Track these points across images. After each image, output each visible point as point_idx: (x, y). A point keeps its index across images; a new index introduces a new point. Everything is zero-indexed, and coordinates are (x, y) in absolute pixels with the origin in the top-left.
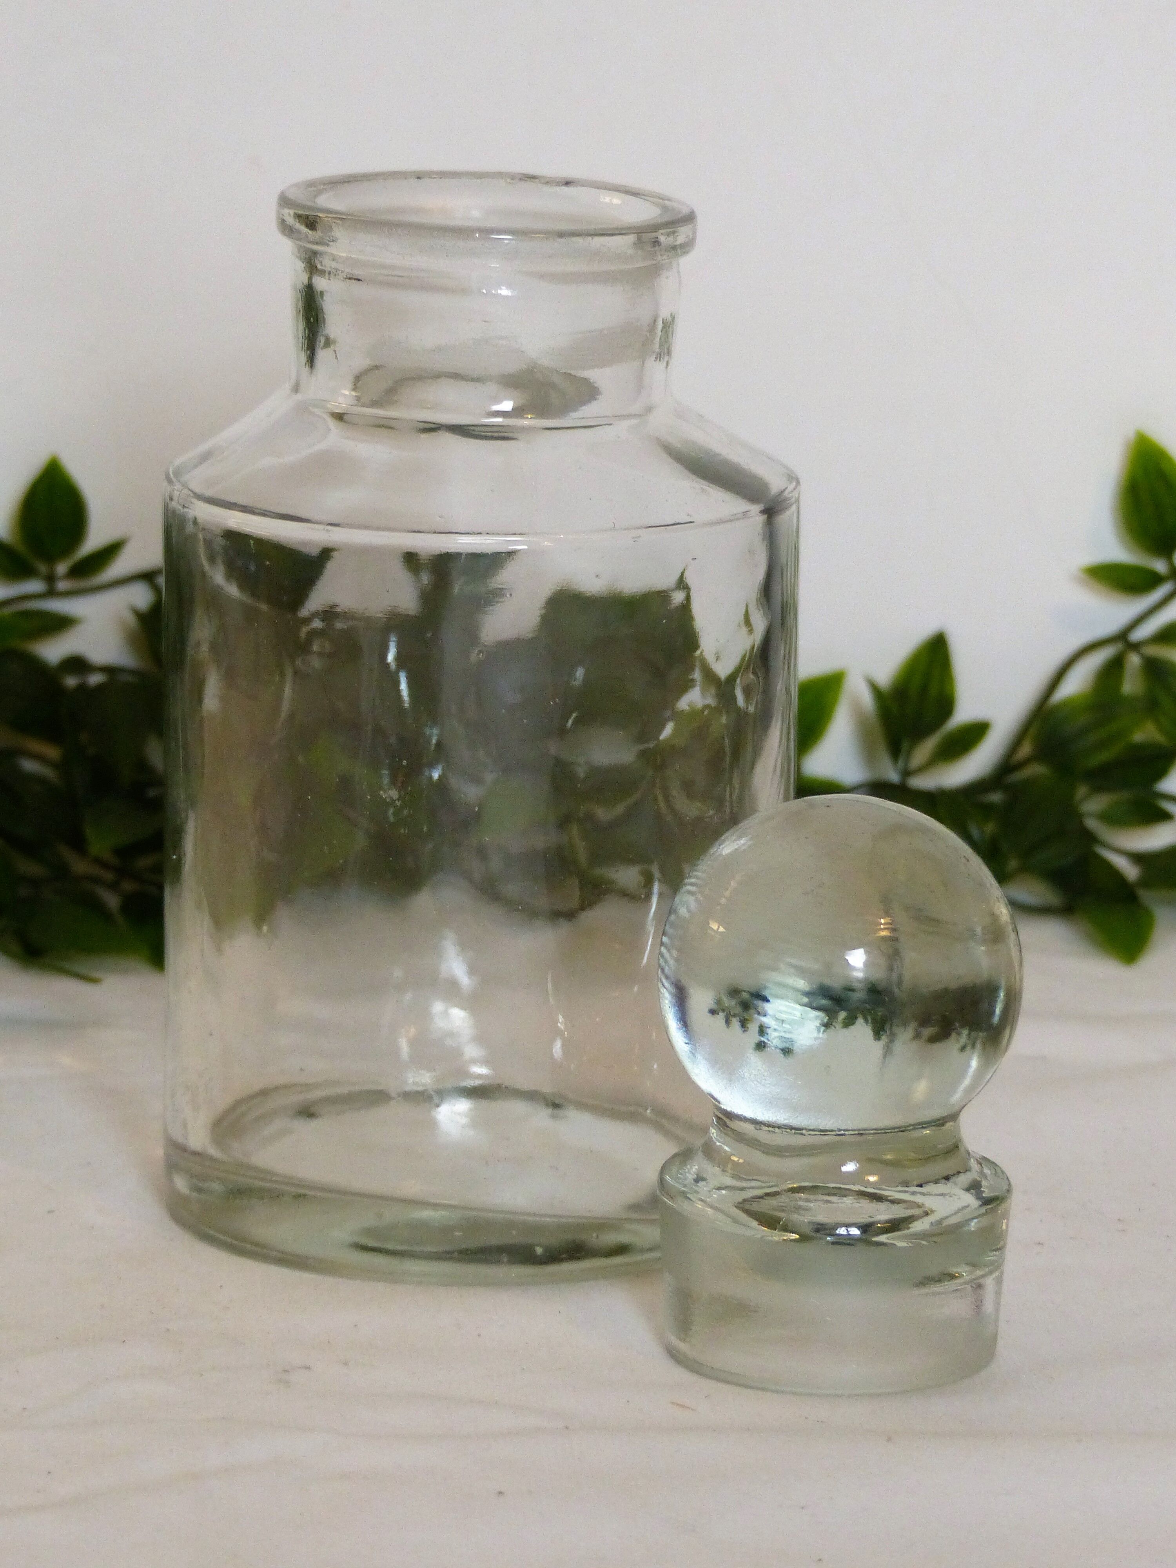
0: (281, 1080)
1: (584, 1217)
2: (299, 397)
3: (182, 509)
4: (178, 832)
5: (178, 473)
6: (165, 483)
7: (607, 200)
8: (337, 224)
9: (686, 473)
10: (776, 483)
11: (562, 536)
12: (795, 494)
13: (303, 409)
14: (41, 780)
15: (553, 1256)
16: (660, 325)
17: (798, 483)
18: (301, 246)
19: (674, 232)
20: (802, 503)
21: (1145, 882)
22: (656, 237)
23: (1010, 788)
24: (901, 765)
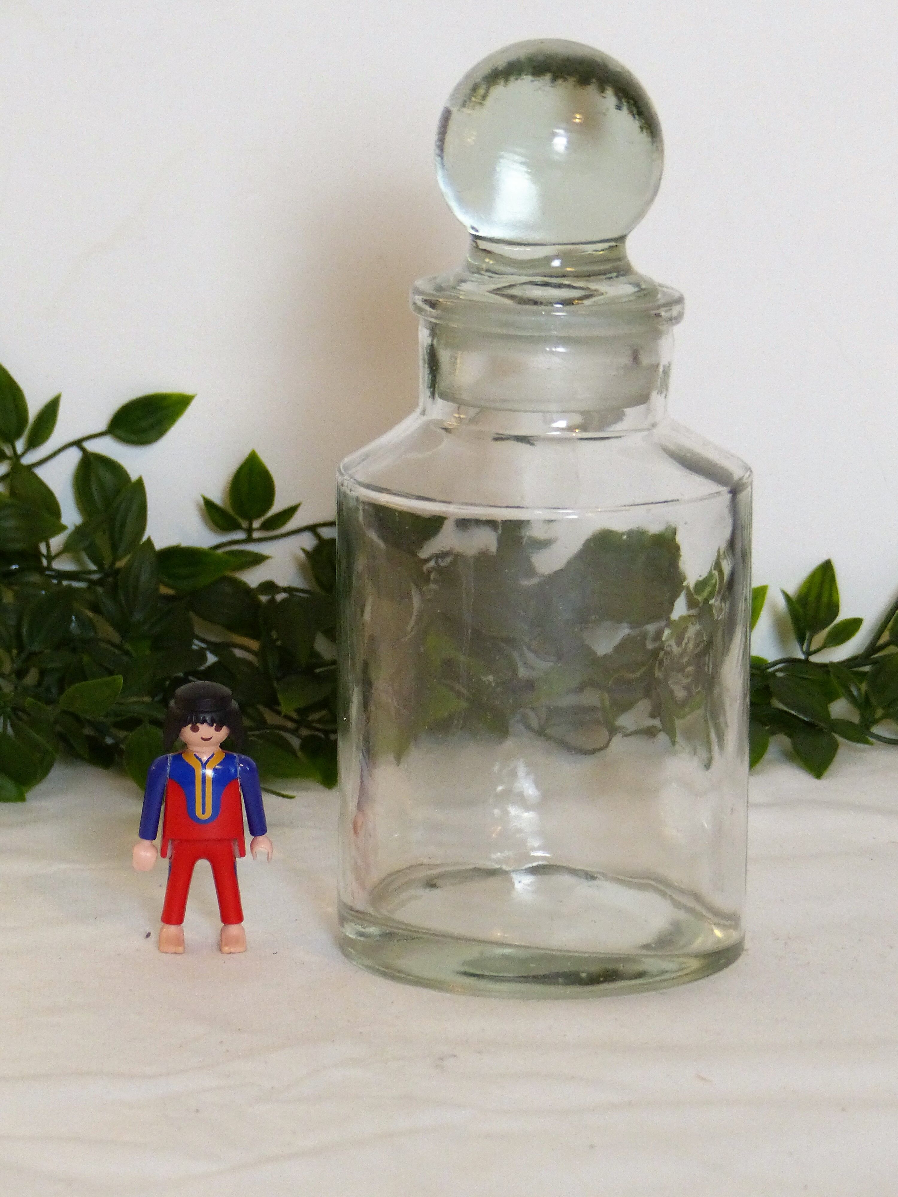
1: (617, 954)
2: (425, 418)
5: (346, 469)
6: (338, 476)
8: (451, 306)
9: (678, 465)
10: (737, 473)
12: (750, 480)
14: (248, 663)
15: (593, 980)
17: (751, 471)
18: (427, 320)
19: (671, 309)
20: (754, 485)
22: (659, 312)
23: (875, 662)
24: (805, 648)
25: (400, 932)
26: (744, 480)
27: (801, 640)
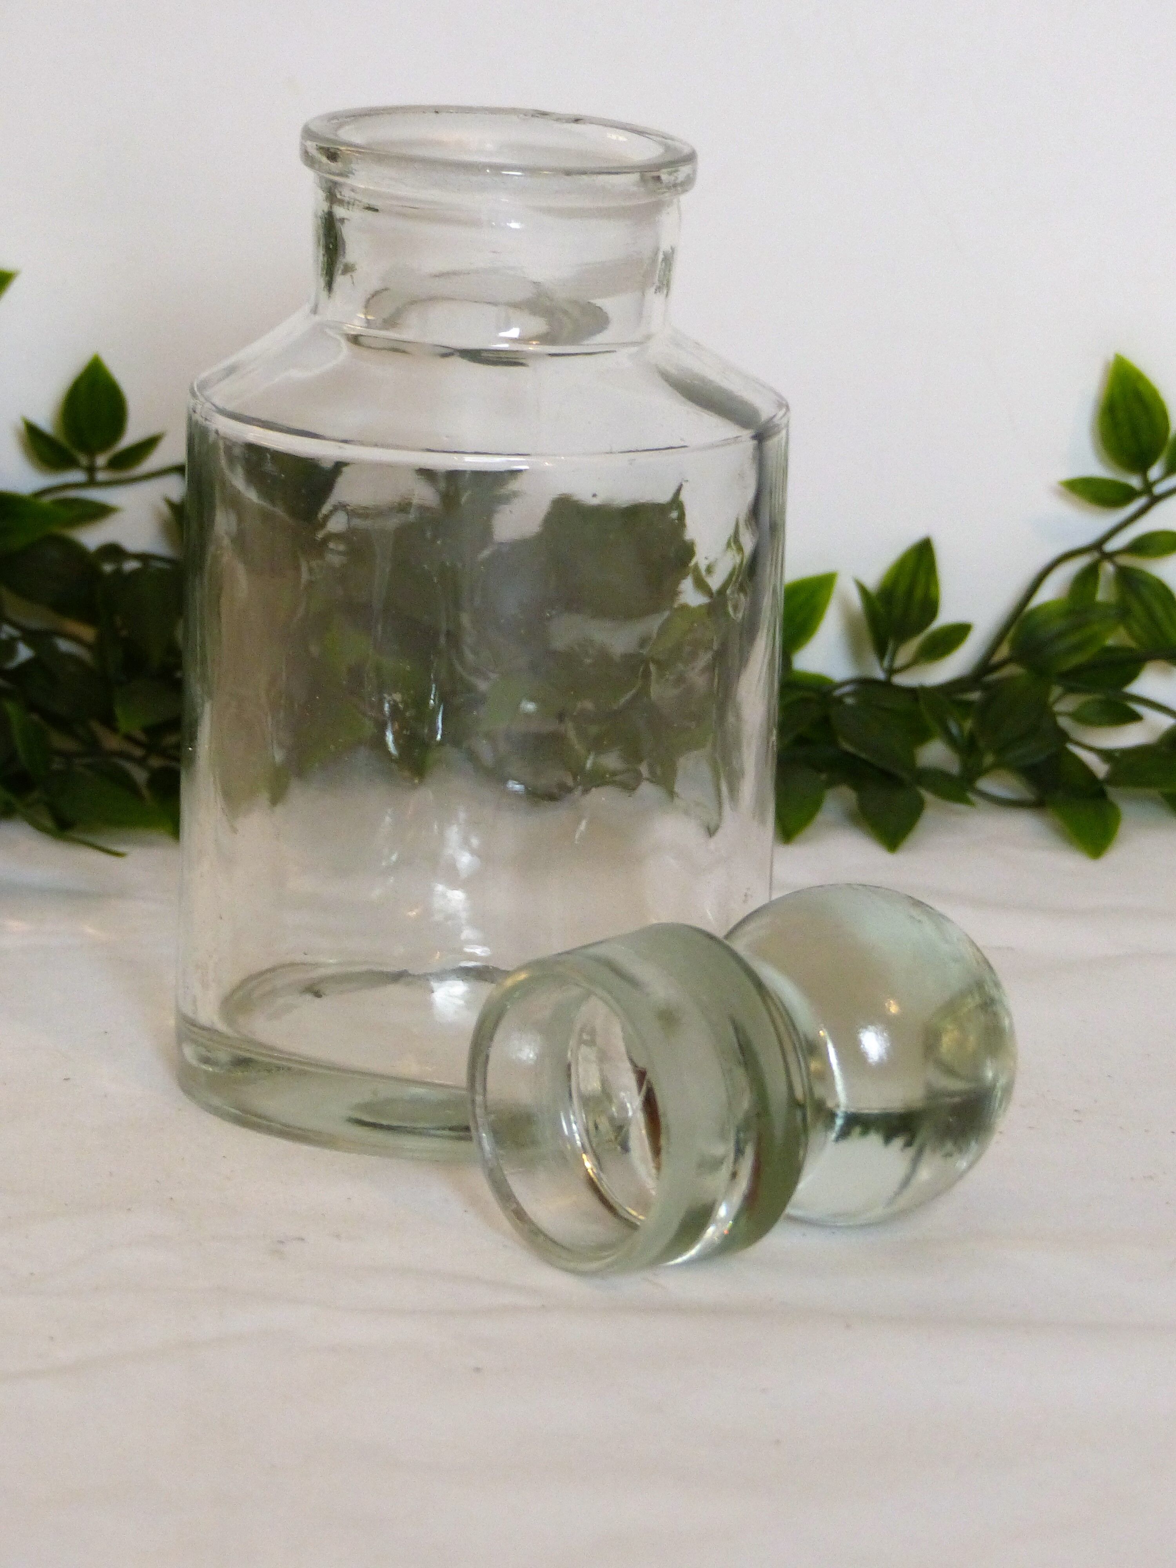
0: (288, 959)
2: (317, 318)
3: (204, 421)
4: (194, 724)
5: (203, 386)
6: (189, 396)
7: (614, 137)
8: (357, 158)
9: (683, 399)
10: (766, 410)
11: (563, 458)
12: (785, 421)
13: (319, 331)
16: (661, 256)
17: (788, 409)
18: (322, 177)
19: (677, 171)
20: (791, 429)
21: (1113, 779)
22: (658, 175)
23: (987, 688)
24: (886, 663)
25: (261, 1058)
26: (776, 420)
27: (881, 650)
